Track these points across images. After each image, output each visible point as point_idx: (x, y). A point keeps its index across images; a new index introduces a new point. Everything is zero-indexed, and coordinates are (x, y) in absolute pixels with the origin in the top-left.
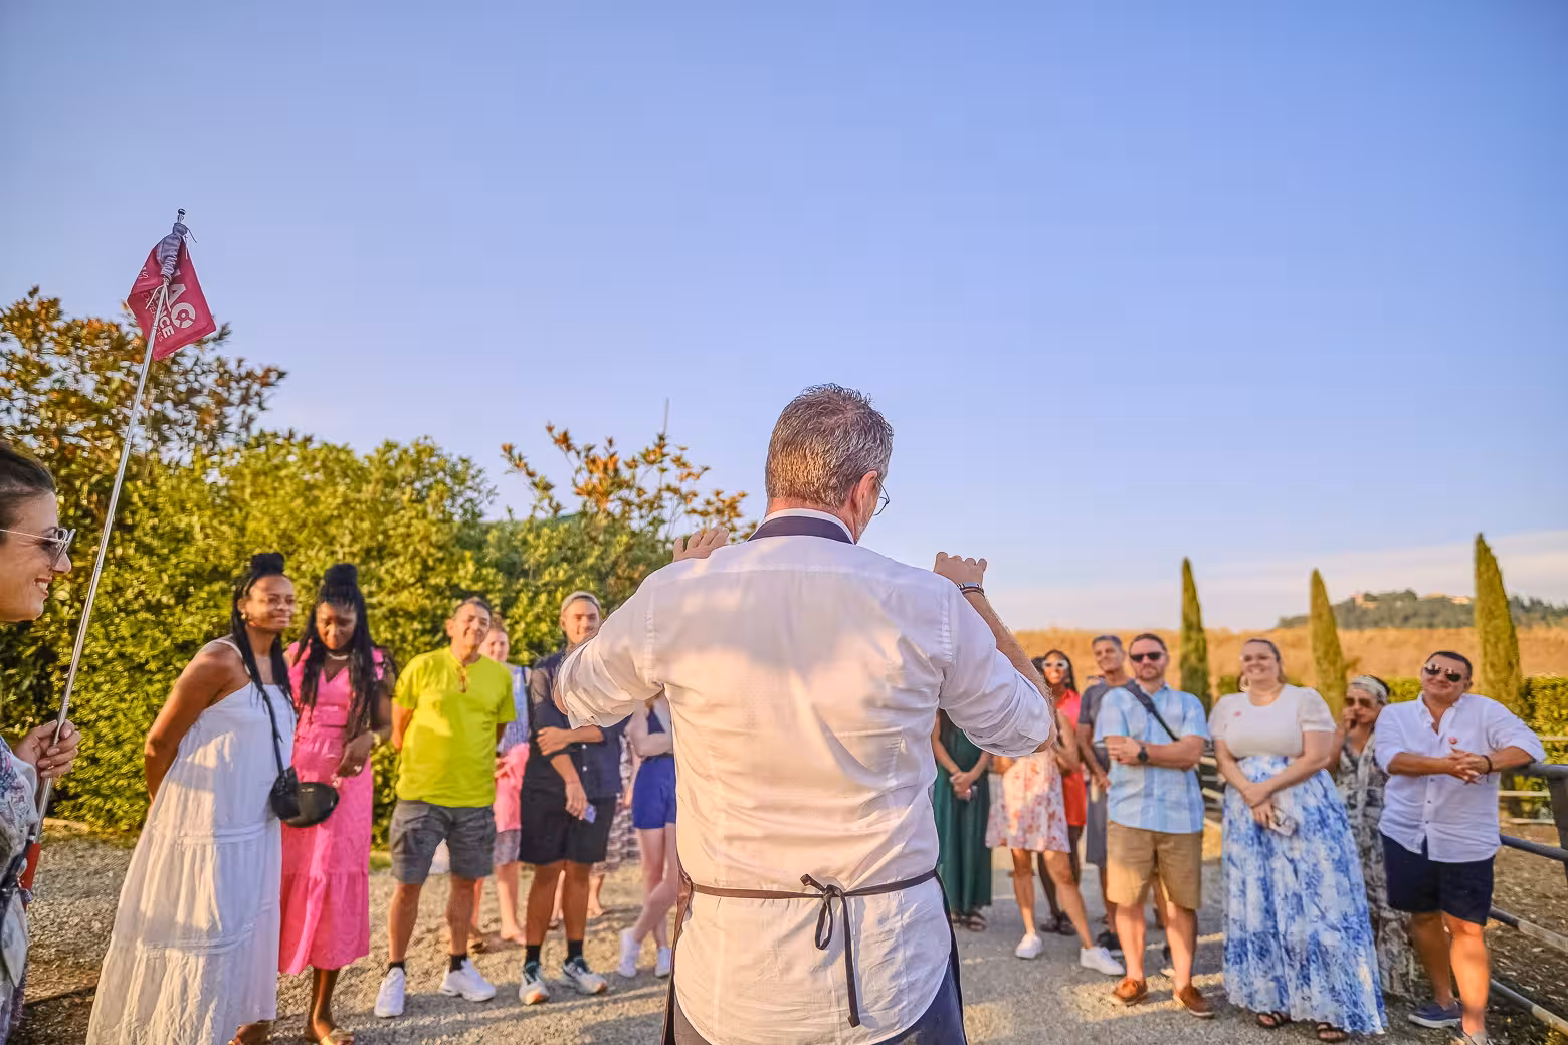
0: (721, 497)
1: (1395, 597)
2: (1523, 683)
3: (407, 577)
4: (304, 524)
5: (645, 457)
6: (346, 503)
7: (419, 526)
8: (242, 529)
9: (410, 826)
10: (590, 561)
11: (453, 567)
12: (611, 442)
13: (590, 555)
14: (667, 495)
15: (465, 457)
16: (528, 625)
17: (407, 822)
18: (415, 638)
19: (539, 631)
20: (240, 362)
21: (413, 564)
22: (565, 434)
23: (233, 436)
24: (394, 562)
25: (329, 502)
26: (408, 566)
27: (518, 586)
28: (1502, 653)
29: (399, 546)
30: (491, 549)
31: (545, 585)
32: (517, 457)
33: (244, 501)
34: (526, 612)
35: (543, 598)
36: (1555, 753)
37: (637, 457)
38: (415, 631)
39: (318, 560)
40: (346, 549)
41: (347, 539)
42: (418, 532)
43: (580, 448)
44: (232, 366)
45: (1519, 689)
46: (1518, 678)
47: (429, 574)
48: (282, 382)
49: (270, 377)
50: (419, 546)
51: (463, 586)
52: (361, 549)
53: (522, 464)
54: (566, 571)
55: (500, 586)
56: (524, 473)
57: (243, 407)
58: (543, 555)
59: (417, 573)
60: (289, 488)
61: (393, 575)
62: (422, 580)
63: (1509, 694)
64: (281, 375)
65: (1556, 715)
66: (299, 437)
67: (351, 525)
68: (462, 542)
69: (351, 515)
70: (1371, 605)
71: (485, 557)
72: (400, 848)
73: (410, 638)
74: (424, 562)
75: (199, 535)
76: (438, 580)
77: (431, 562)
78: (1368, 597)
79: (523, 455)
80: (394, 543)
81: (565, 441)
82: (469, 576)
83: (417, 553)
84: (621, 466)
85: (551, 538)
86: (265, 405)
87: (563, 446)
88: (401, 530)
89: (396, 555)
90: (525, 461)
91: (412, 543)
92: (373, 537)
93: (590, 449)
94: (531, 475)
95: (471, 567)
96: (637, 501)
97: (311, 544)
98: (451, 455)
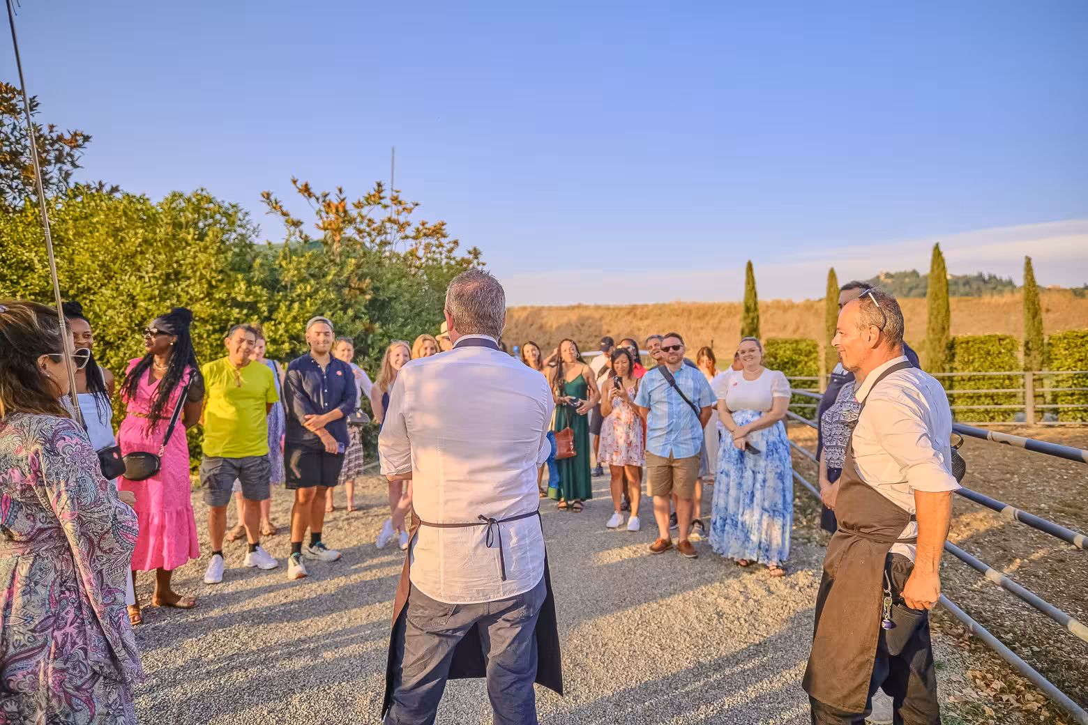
0: (427, 226)
1: (905, 275)
2: (951, 339)
3: (197, 294)
4: (116, 258)
5: (367, 199)
6: (145, 241)
7: (202, 257)
8: (71, 261)
9: (212, 473)
10: (330, 278)
11: (231, 285)
12: (340, 191)
13: (330, 274)
14: (388, 225)
15: (233, 203)
16: (287, 324)
17: (210, 470)
18: (209, 336)
19: (295, 328)
20: (52, 127)
21: (201, 284)
22: (306, 185)
23: (55, 187)
24: (187, 283)
25: (134, 239)
26: (198, 286)
27: (279, 298)
28: (940, 321)
29: (189, 272)
30: (257, 273)
31: (299, 296)
32: (274, 201)
33: (69, 239)
34: (285, 316)
35: (296, 305)
36: (962, 382)
37: (362, 200)
38: (208, 331)
39: (131, 284)
40: (151, 275)
41: (150, 267)
42: (202, 262)
43: (318, 195)
44: (45, 131)
45: (947, 344)
46: (947, 338)
47: (214, 290)
48: (87, 144)
49: (79, 140)
50: (204, 272)
51: (239, 299)
52: (162, 274)
53: (278, 208)
54: (312, 287)
55: (265, 298)
56: (279, 213)
57: (59, 165)
58: (294, 276)
59: (204, 290)
60: (103, 230)
61: (188, 293)
62: (209, 295)
63: (940, 347)
64: (86, 139)
65: (966, 360)
66: (107, 188)
67: (152, 257)
68: (236, 268)
69: (151, 250)
70: (889, 281)
71: (253, 277)
72: (207, 486)
73: (205, 336)
74: (209, 283)
75: (38, 266)
76: (221, 295)
77: (214, 283)
78: (888, 275)
79: (278, 200)
80: (186, 270)
81: (306, 190)
82: (242, 292)
83: (202, 277)
84: (349, 207)
85: (299, 263)
86: (77, 163)
87: (306, 194)
88: (189, 260)
89: (189, 278)
90: (280, 204)
91: (198, 269)
92: (169, 265)
93: (326, 196)
94: (284, 214)
95: (243, 286)
96: (368, 229)
97: (124, 271)
98: (223, 202)
